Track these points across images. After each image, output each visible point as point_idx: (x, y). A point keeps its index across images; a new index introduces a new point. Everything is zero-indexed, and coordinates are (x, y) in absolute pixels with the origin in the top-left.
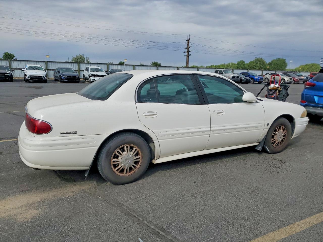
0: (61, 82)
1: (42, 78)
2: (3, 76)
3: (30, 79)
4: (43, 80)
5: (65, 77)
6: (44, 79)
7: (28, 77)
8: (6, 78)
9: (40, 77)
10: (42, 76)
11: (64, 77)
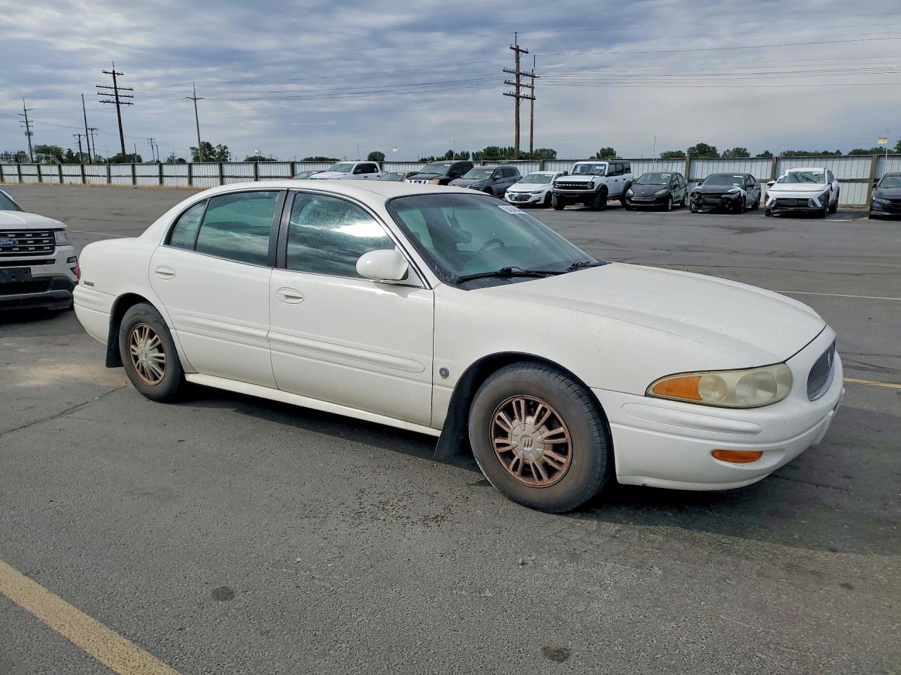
0: (872, 217)
1: (807, 206)
2: (718, 200)
3: (774, 208)
4: (810, 211)
5: (884, 201)
6: (812, 206)
7: (771, 204)
8: (723, 204)
9: (803, 202)
10: (807, 199)
11: (879, 203)
